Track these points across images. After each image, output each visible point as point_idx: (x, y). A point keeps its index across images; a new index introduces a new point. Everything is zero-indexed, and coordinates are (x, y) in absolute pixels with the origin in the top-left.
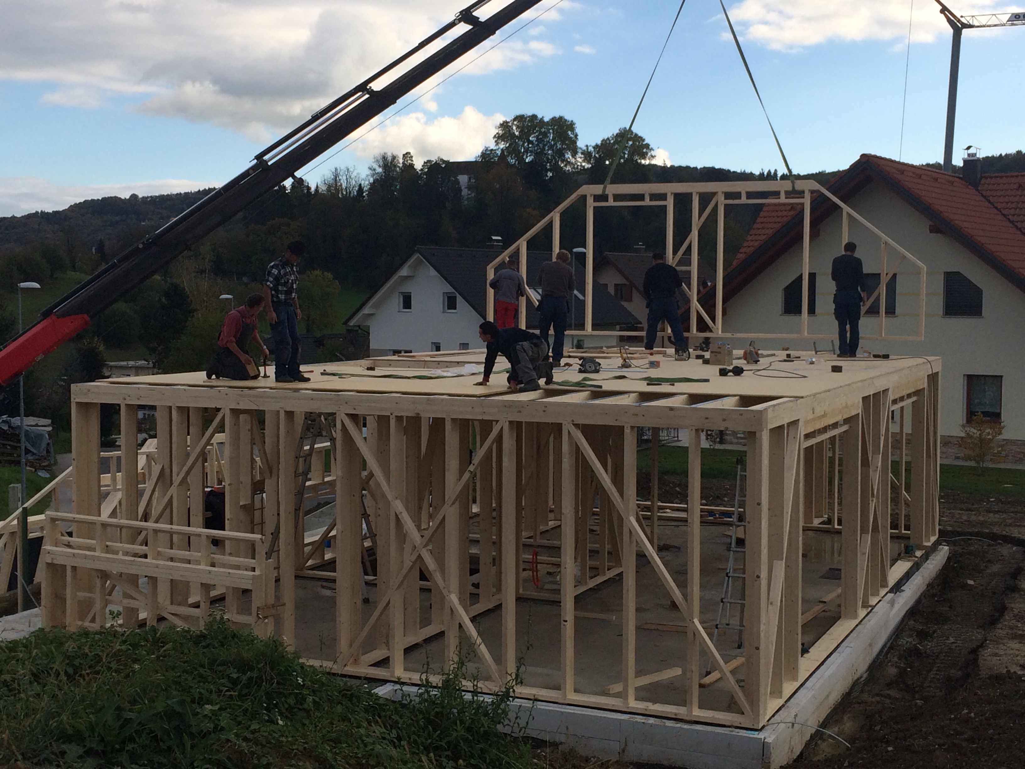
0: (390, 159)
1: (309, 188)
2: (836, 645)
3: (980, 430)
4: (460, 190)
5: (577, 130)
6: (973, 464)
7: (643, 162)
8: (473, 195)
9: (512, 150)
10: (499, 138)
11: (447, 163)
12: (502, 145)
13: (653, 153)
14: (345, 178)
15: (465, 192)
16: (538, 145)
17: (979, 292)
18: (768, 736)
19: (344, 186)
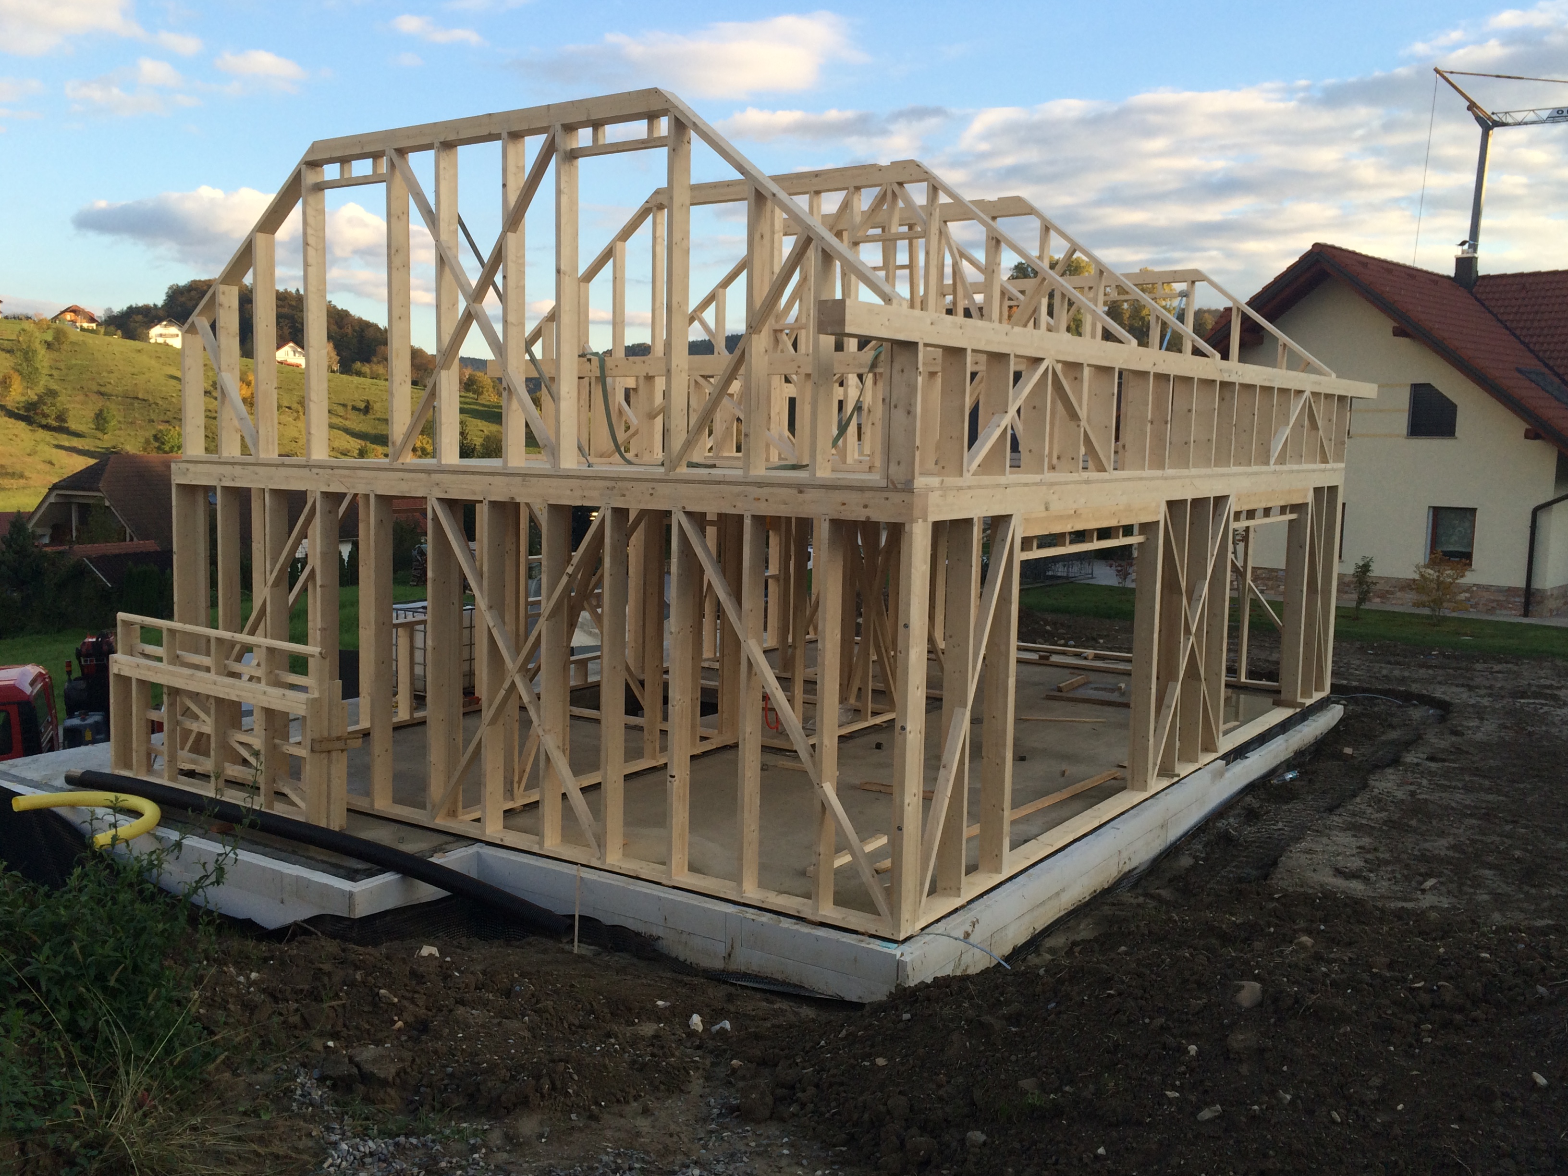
2: (1098, 824)
3: (1439, 571)
6: (1427, 611)
17: (1452, 408)
18: (907, 954)
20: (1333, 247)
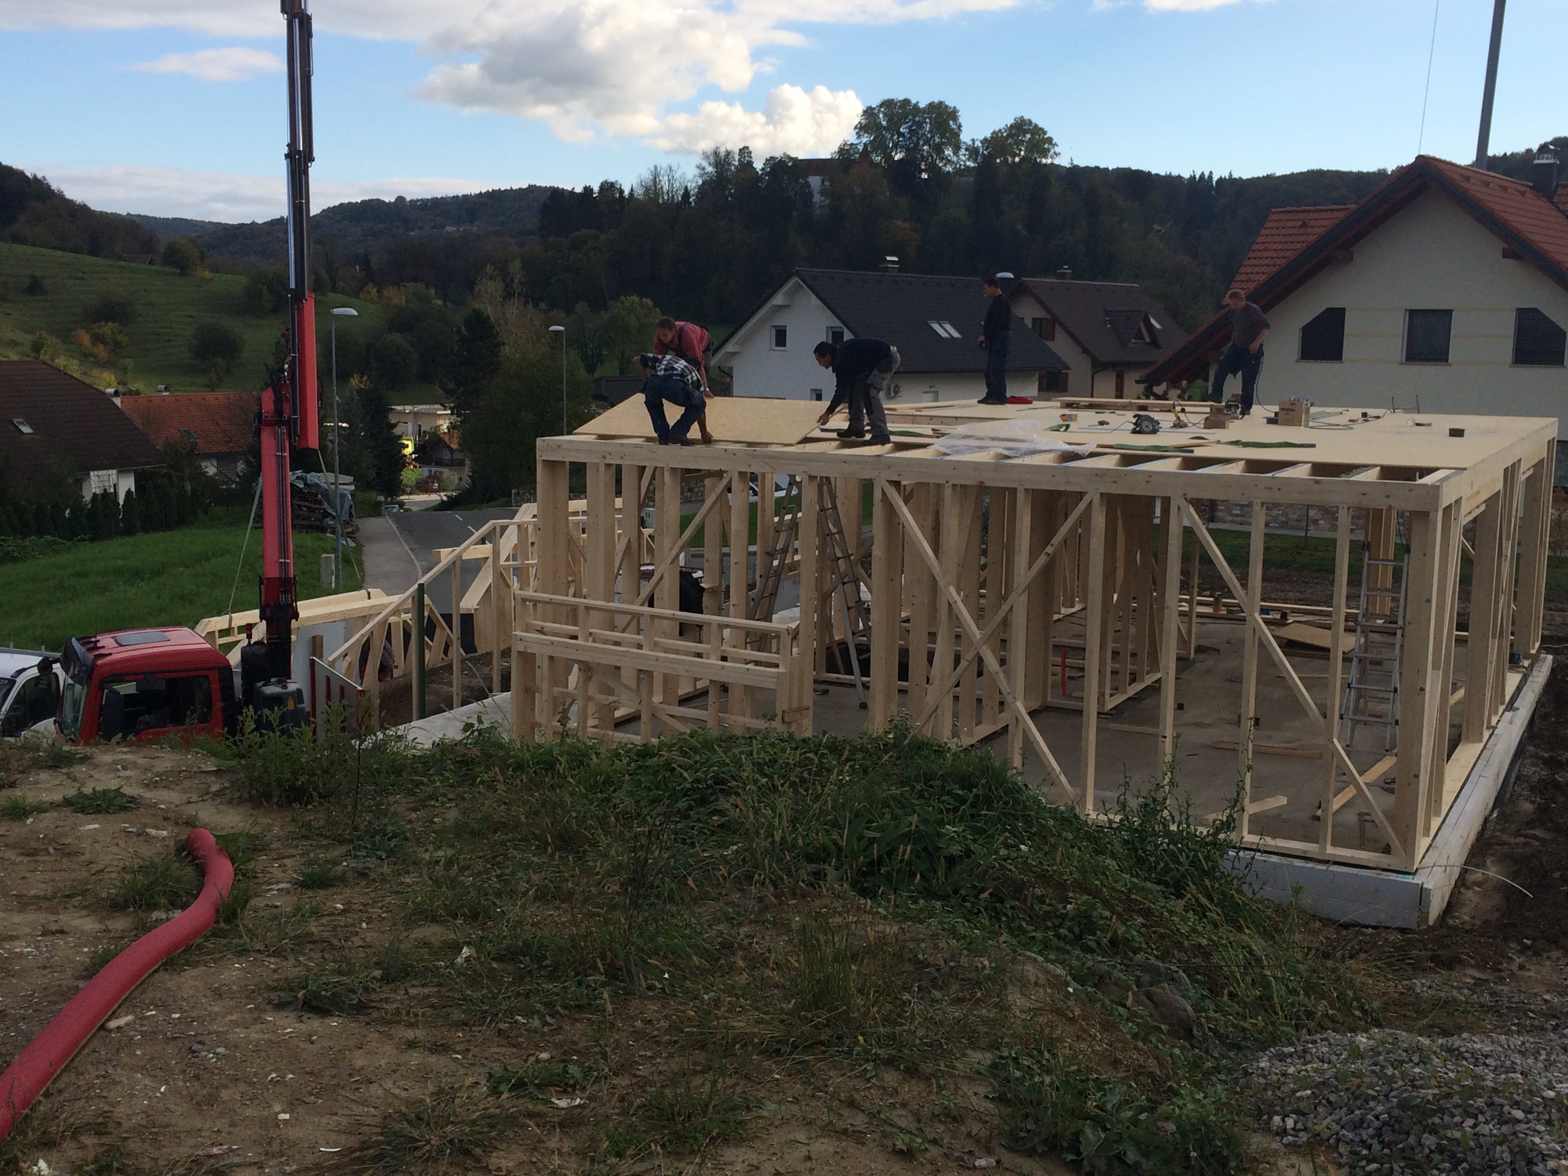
0: (722, 154)
1: (621, 192)
4: (811, 195)
5: (961, 120)
7: (1044, 161)
8: (827, 202)
9: (879, 145)
10: (861, 129)
11: (795, 160)
12: (865, 139)
13: (1057, 150)
14: (666, 178)
15: (817, 198)
16: (910, 138)
18: (1426, 881)
19: (666, 188)
20: (1435, 159)
